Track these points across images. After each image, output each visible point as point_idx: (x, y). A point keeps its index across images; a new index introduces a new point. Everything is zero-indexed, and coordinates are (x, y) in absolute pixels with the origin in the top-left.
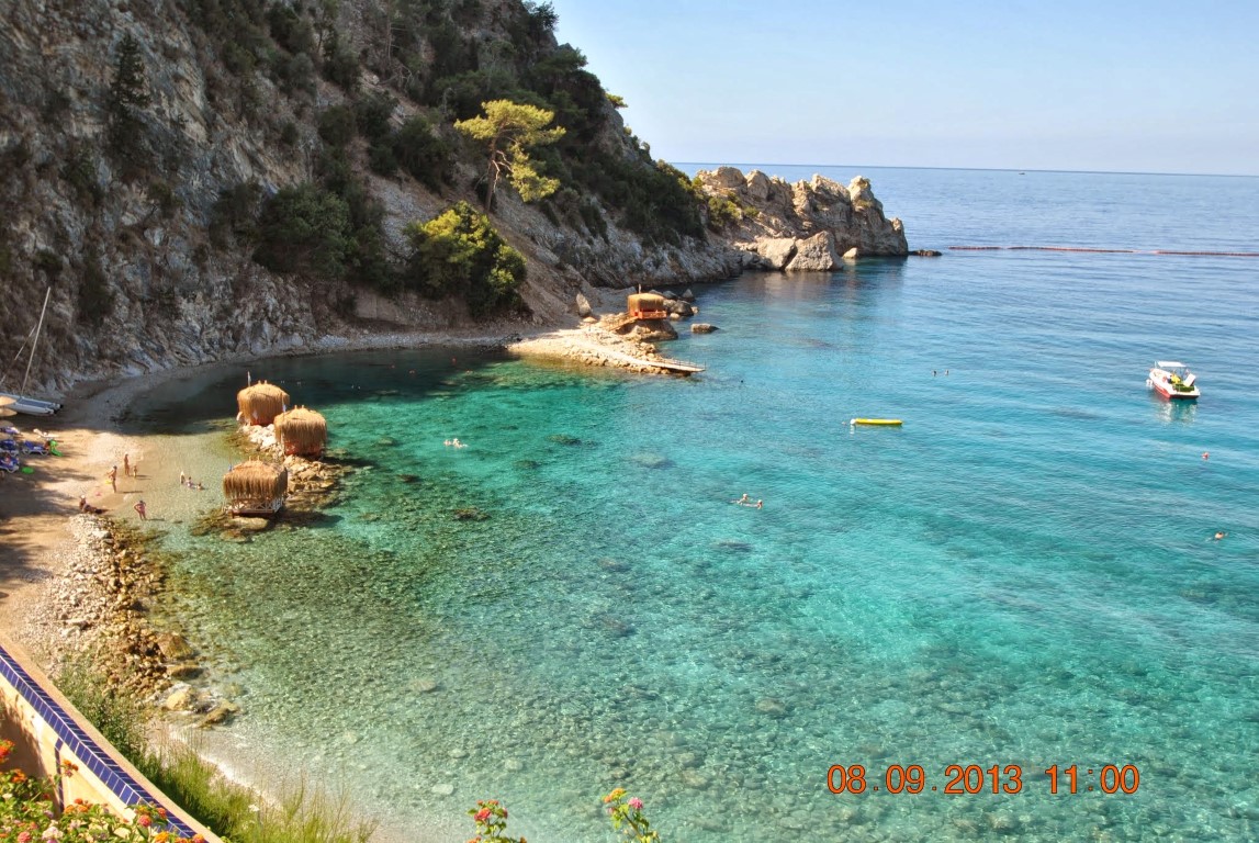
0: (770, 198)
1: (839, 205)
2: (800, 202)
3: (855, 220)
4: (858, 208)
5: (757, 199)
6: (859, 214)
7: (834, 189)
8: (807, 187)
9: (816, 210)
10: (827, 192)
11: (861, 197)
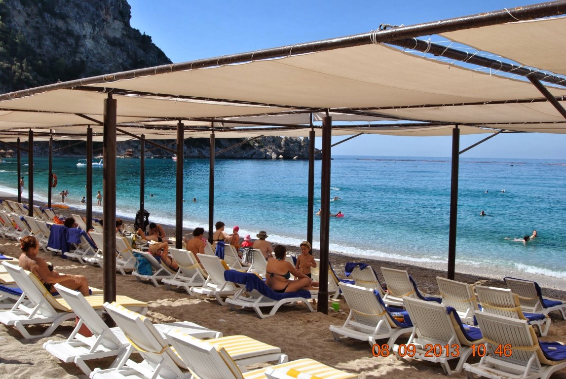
0: (274, 141)
1: (296, 144)
2: (283, 143)
3: (302, 148)
4: (302, 145)
5: (269, 142)
6: (303, 146)
7: (294, 139)
8: (286, 138)
9: (288, 145)
10: (292, 140)
11: (304, 141)
